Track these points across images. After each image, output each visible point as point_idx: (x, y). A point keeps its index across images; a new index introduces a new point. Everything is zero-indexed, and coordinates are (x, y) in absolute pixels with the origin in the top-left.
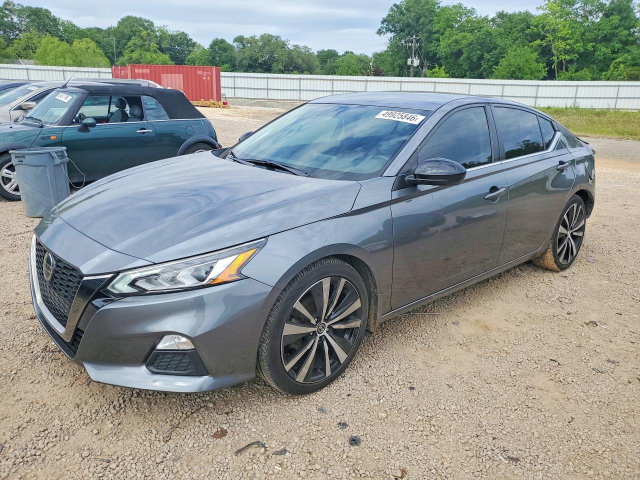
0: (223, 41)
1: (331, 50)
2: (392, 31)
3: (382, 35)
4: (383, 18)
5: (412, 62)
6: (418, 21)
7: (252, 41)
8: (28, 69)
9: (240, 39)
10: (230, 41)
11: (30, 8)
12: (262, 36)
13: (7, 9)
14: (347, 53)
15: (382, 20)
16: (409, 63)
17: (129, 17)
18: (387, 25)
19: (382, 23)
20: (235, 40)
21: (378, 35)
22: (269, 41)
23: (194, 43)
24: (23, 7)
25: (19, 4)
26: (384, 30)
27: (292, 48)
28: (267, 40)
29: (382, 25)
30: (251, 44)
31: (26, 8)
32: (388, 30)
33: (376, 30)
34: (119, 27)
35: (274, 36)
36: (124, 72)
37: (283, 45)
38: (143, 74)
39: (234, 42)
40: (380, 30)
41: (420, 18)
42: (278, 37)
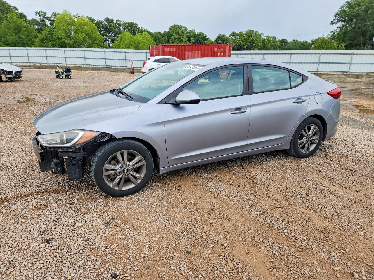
0: (224, 36)
1: (284, 39)
2: (342, 22)
3: (334, 24)
4: (336, 13)
6: (367, 11)
7: (240, 34)
9: (233, 34)
10: (227, 35)
12: (247, 32)
14: (294, 40)
15: (335, 14)
17: (175, 25)
18: (338, 18)
19: (335, 16)
20: (230, 35)
22: (251, 34)
23: (207, 38)
24: (125, 22)
26: (336, 21)
27: (265, 38)
28: (249, 34)
29: (335, 18)
30: (240, 36)
32: (339, 21)
33: (330, 22)
34: (170, 31)
35: (254, 31)
36: (157, 50)
37: (259, 36)
38: (170, 52)
40: (332, 22)
41: (369, 10)
42: (257, 31)
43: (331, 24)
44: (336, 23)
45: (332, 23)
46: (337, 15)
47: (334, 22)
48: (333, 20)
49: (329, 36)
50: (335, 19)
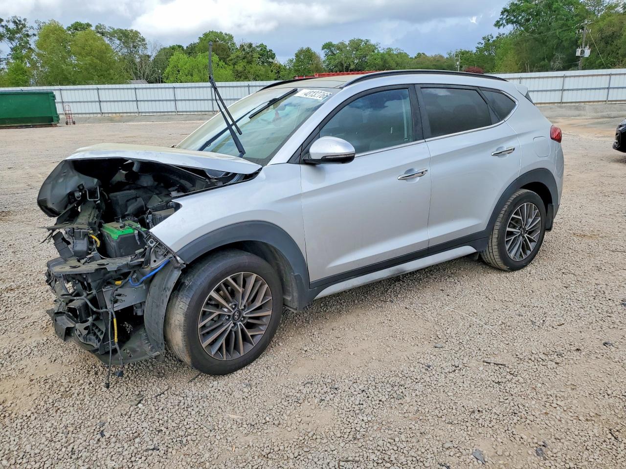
0: (308, 50)
2: (513, 23)
3: (502, 27)
4: (504, 8)
5: (583, 52)
7: (341, 47)
8: (136, 89)
11: (121, 31)
12: (352, 42)
13: (98, 32)
16: (578, 53)
18: (507, 16)
19: (502, 13)
21: (497, 28)
22: (359, 45)
24: (114, 29)
25: (110, 28)
26: (504, 22)
28: (356, 45)
29: (502, 16)
30: (340, 50)
31: (118, 30)
32: (509, 21)
33: (494, 22)
35: (363, 39)
37: (373, 48)
39: (323, 49)
40: (498, 22)
42: (367, 41)
43: (496, 25)
44: (504, 26)
45: (498, 24)
46: (505, 11)
47: (501, 22)
48: (499, 20)
49: (480, 46)
50: (501, 19)
